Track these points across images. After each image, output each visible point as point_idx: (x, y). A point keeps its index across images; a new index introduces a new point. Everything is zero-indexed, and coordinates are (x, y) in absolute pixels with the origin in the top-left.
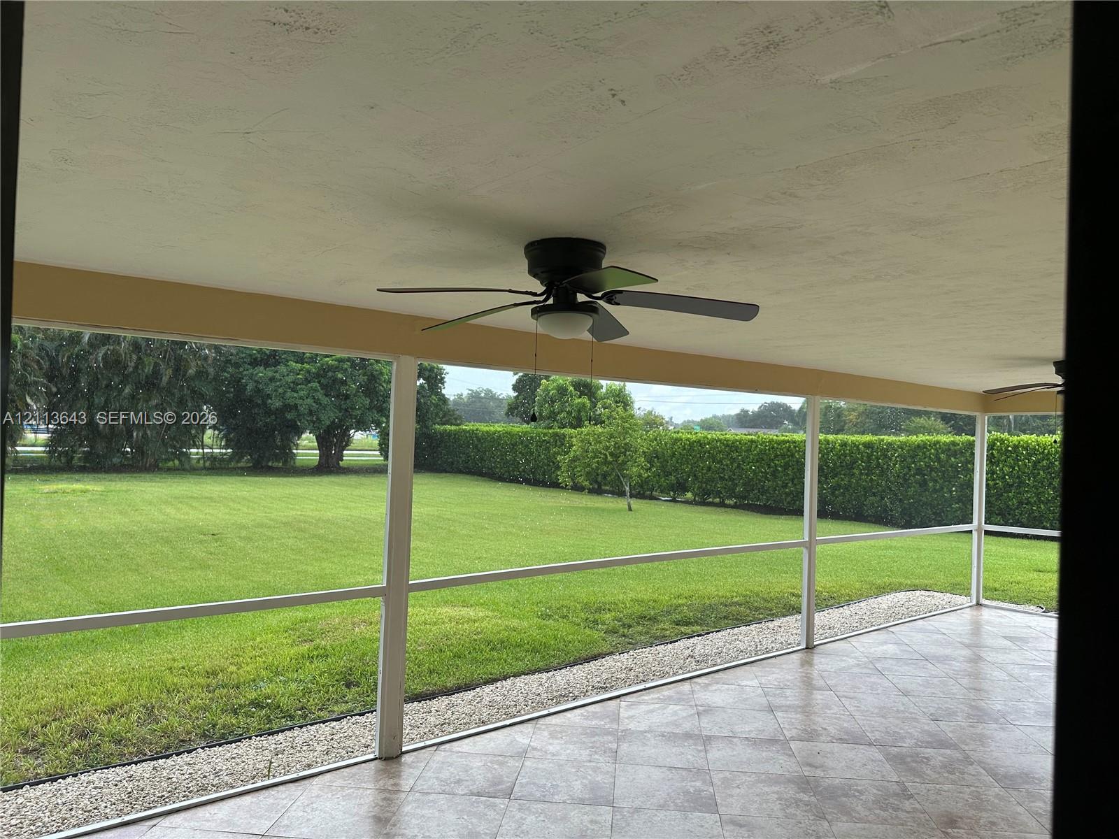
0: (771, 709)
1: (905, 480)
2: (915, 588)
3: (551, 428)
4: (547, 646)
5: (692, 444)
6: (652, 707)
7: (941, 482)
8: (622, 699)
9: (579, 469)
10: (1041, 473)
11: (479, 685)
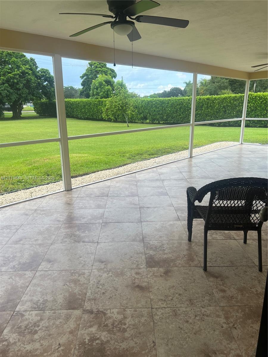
0: (181, 172)
1: (219, 110)
2: (223, 141)
3: (97, 98)
4: (110, 162)
5: (148, 102)
6: (145, 174)
7: (231, 110)
8: (136, 173)
9: (110, 112)
10: (263, 105)
11: (90, 174)
